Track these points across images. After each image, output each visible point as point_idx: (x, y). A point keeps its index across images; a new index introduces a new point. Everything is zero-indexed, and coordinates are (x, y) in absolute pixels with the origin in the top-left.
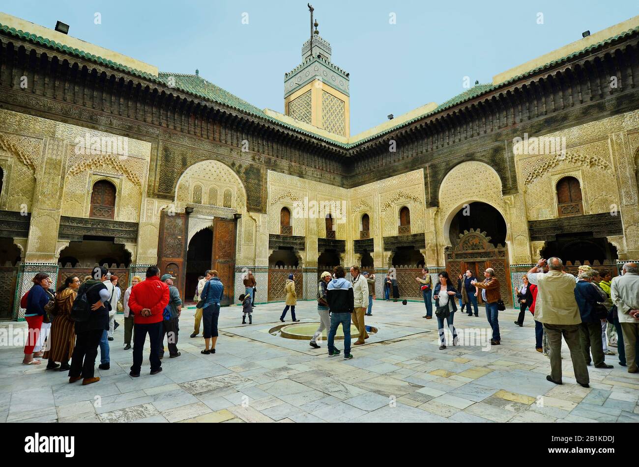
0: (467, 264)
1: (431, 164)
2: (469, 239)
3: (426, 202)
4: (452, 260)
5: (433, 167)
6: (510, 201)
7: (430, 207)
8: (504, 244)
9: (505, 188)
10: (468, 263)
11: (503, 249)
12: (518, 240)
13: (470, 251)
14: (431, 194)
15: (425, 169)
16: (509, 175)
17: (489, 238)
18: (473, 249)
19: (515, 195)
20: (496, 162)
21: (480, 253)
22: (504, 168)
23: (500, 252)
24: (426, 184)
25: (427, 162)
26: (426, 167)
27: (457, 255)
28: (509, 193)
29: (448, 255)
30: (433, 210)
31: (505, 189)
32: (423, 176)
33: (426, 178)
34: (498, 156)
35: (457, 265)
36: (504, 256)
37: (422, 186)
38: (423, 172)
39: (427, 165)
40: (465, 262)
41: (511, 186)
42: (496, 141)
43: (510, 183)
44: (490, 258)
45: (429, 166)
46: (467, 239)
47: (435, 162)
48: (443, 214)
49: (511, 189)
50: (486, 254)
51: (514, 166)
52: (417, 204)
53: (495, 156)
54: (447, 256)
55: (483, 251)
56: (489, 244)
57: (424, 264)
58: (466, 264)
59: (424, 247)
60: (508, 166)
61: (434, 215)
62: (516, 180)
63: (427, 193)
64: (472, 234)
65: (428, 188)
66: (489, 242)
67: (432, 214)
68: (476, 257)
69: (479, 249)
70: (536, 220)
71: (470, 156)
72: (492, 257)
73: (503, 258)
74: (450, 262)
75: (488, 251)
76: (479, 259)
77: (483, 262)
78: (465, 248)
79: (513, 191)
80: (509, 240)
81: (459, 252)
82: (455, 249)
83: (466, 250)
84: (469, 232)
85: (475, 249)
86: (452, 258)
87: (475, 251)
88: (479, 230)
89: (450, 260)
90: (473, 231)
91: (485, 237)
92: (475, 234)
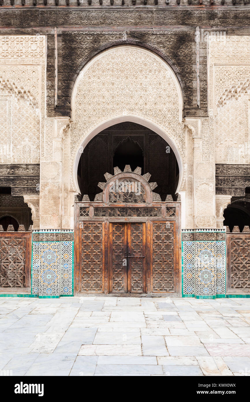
0: (113, 226)
1: (64, 32)
3: (48, 105)
4: (86, 218)
5: (66, 38)
6: (196, 127)
7: (55, 116)
8: (175, 198)
9: (189, 105)
10: (114, 224)
11: (173, 204)
12: (201, 190)
13: (122, 204)
14: (59, 89)
15: (50, 37)
16: (197, 84)
17: (154, 185)
18: (126, 201)
19: (203, 119)
20: (179, 59)
21: (137, 209)
22: (191, 72)
23: (168, 209)
24: (50, 68)
25: (55, 25)
26: (53, 35)
27: (97, 209)
28: (194, 115)
29: (81, 208)
30: (59, 122)
31: (188, 107)
32: (45, 51)
33: (50, 55)
34: (183, 51)
35: (97, 228)
36: (173, 215)
37: (41, 71)
38: (45, 44)
39: (55, 31)
40: (110, 223)
41: (199, 104)
42: (183, 24)
43: (197, 99)
44: (152, 218)
45: (59, 35)
47: (73, 30)
48: (76, 132)
49: (197, 108)
50: (148, 211)
51: (206, 73)
52: (25, 105)
53: (179, 48)
54: (78, 210)
55: (142, 205)
56: (154, 193)
57: (32, 223)
58: (111, 225)
59: (35, 191)
60: (198, 71)
61: (61, 131)
62: (206, 96)
63: (51, 87)
64: (128, 175)
65: (54, 77)
66: (154, 191)
67: (59, 129)
68: (130, 215)
69: (136, 201)
70: (223, 162)
71: (137, 37)
72: (156, 215)
73: (173, 217)
74: (83, 222)
75: (150, 206)
76: (135, 218)
77: (141, 223)
78: (113, 199)
79: (201, 112)
80: (184, 189)
81: (101, 205)
82: (95, 199)
83: (115, 202)
84: (122, 170)
85: (129, 202)
86: (88, 215)
87: (129, 204)
88: (138, 170)
89: (83, 218)
90: (130, 170)
91: (148, 182)
92: (133, 175)
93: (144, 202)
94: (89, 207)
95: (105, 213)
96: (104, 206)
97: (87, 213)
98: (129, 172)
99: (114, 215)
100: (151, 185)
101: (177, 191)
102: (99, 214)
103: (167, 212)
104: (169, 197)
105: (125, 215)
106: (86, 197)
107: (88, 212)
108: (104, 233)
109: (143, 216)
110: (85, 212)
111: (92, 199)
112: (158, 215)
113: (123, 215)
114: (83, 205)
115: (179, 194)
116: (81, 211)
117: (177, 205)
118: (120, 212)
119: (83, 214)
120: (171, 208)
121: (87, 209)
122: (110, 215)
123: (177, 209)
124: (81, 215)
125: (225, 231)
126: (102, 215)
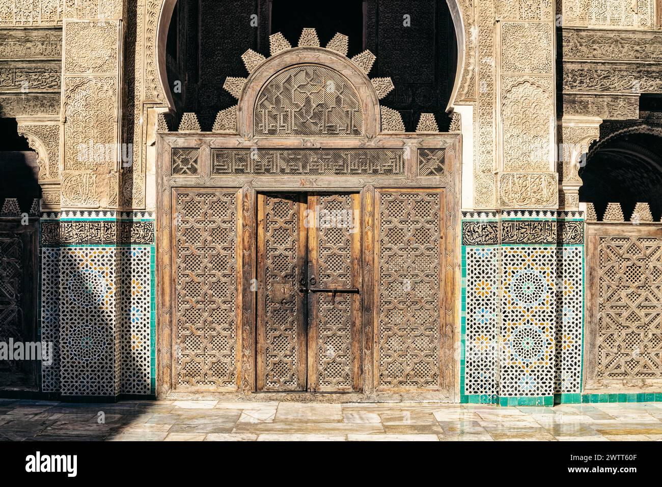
0: (267, 203)
2: (289, 80)
4: (191, 179)
8: (445, 122)
10: (269, 195)
11: (438, 140)
12: (516, 102)
13: (293, 141)
17: (386, 85)
18: (303, 130)
23: (424, 154)
27: (219, 153)
29: (175, 151)
35: (221, 206)
36: (440, 170)
40: (258, 193)
44: (378, 178)
46: (282, 78)
54: (167, 157)
55: (350, 141)
56: (385, 109)
58: (261, 198)
64: (309, 56)
66: (383, 102)
68: (313, 171)
69: (331, 131)
72: (389, 171)
73: (436, 180)
74: (181, 191)
75: (374, 143)
76: (328, 180)
77: (347, 194)
78: (267, 123)
80: (469, 98)
81: (233, 142)
82: (216, 125)
83: (272, 132)
84: (294, 44)
85: (312, 133)
86: (194, 171)
87: (312, 139)
88: (340, 42)
89: (181, 179)
90: (316, 43)
91: (367, 77)
92: (323, 57)
93: (357, 132)
94: (197, 147)
95: (243, 165)
96: (240, 146)
97: (192, 165)
98: (314, 49)
99: (268, 171)
100: (374, 86)
101: (451, 105)
102: (226, 167)
103: (421, 162)
104: (427, 120)
105: (301, 171)
106: (189, 119)
107: (196, 161)
108: (240, 222)
109: (354, 172)
110: (185, 162)
111: (207, 124)
112: (396, 170)
113: (294, 172)
114: (181, 142)
115: (455, 111)
116: (175, 158)
117: (450, 141)
118: (288, 161)
119: (181, 166)
120: (433, 150)
121: (194, 152)
122: (258, 172)
123: (449, 153)
124: (176, 170)
125: (584, 217)
126: (236, 169)
